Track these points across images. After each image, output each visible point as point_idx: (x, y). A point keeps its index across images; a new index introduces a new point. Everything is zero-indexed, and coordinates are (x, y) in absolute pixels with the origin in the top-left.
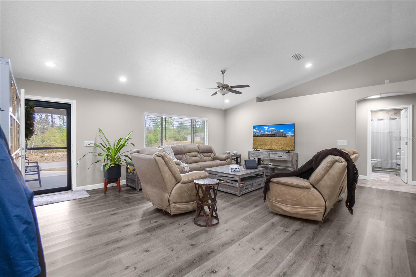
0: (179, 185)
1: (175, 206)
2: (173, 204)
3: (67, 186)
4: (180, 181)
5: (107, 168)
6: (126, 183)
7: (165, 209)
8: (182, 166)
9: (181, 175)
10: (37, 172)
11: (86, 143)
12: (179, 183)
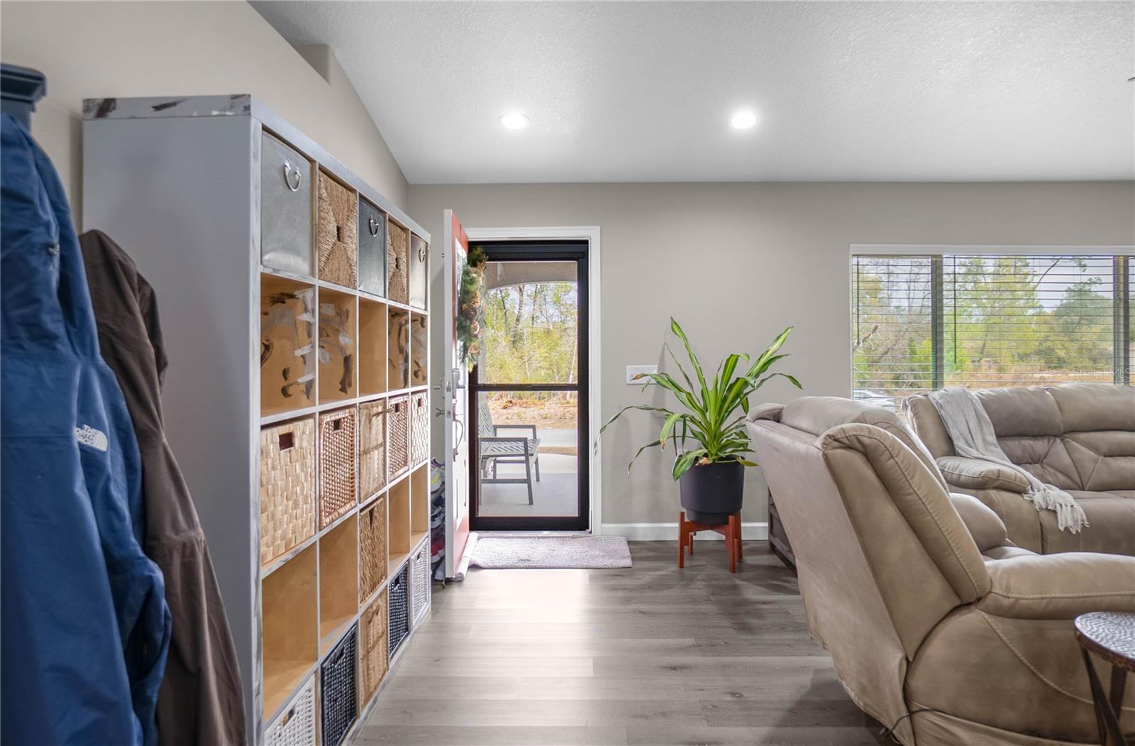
0: (972, 619)
1: (946, 735)
2: (932, 717)
3: (577, 515)
4: (979, 599)
5: (683, 467)
6: (769, 537)
7: (890, 727)
8: (1038, 497)
9: (989, 563)
10: (523, 458)
11: (632, 370)
12: (969, 604)
